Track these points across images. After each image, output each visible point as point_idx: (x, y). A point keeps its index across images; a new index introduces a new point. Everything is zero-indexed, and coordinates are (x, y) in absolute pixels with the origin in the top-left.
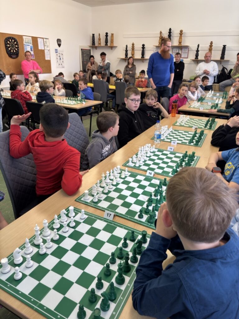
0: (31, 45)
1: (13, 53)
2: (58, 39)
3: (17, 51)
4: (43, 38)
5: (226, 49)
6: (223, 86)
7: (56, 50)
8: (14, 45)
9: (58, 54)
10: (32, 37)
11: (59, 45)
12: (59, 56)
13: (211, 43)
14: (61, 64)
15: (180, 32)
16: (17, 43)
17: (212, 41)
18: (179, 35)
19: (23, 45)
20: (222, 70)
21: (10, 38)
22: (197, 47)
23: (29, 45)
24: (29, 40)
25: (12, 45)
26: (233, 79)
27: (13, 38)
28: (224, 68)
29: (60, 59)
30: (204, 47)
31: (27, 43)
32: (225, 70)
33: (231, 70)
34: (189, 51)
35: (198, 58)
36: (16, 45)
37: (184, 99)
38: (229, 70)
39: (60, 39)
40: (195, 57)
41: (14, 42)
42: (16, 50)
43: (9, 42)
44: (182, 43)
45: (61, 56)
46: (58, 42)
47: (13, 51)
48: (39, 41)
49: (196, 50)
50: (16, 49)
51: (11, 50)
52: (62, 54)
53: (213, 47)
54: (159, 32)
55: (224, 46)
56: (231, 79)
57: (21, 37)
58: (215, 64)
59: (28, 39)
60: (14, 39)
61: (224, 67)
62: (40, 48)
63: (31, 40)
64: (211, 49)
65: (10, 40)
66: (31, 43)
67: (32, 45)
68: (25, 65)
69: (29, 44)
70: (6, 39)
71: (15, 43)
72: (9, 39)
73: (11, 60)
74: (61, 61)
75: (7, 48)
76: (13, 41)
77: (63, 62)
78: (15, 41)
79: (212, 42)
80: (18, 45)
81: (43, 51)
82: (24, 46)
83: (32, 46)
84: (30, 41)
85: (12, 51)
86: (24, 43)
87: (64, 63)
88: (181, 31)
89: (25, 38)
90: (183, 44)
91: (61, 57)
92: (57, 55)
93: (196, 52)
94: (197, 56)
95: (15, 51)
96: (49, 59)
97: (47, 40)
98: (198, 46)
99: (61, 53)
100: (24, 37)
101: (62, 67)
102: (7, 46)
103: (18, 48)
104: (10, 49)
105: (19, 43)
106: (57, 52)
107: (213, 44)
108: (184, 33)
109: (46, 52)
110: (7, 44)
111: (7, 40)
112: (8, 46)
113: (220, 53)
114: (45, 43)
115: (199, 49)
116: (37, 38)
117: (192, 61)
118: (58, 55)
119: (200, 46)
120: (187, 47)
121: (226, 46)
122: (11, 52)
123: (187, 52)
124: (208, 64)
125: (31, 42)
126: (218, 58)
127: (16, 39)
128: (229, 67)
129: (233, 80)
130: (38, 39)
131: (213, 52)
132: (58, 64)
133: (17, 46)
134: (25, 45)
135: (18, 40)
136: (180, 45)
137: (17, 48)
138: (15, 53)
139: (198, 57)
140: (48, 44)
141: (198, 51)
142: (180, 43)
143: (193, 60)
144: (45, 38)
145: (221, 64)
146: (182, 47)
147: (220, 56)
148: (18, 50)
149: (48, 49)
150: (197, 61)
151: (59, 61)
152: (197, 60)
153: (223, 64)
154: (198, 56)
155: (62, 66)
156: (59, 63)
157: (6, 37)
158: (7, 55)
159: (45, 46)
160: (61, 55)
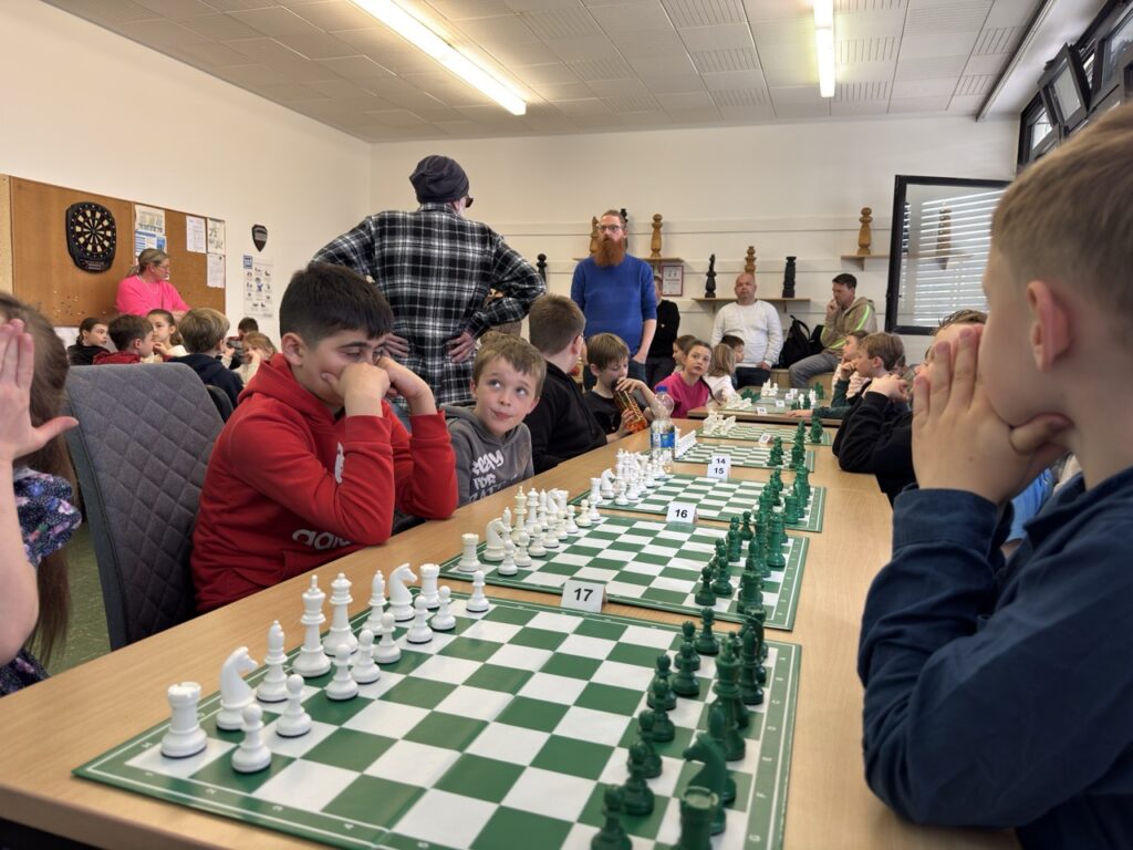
0: (161, 235)
1: (94, 256)
2: (256, 226)
3: (109, 250)
4: (206, 218)
5: (797, 267)
6: (802, 373)
7: (247, 258)
8: (101, 229)
9: (253, 271)
10: (167, 211)
11: (260, 245)
12: (258, 279)
13: (751, 251)
14: (263, 306)
15: (653, 221)
16: (112, 223)
17: (750, 245)
18: (652, 230)
19: (131, 231)
20: (791, 330)
21: (90, 205)
22: (709, 262)
23: (154, 236)
24: (156, 219)
25: (93, 228)
26: (830, 353)
27: (97, 207)
28: (796, 325)
29: (260, 288)
30: (730, 263)
31: (146, 227)
32: (802, 328)
33: (819, 328)
34: (685, 276)
35: (714, 295)
36: (106, 229)
37: (700, 389)
38: (812, 328)
39: (263, 227)
40: (706, 292)
41: (102, 219)
42: (103, 247)
43: (81, 219)
44: (661, 253)
45: (261, 278)
46: (256, 234)
47: (95, 249)
48: (191, 223)
49: (708, 270)
50: (106, 243)
51: (86, 244)
52: (267, 274)
53: (756, 263)
54: (590, 221)
55: (791, 260)
56: (824, 353)
57: (128, 207)
58: (771, 309)
59: (149, 214)
60: (102, 210)
61: (798, 318)
62: (190, 247)
63: (163, 219)
64: (751, 268)
65: (89, 213)
66: (160, 229)
67: (166, 234)
68: (131, 291)
69: (152, 232)
70: (72, 206)
71: (106, 223)
72: (84, 208)
73: (83, 277)
74: (264, 294)
75: (71, 236)
76: (98, 215)
77: (268, 298)
78: (106, 215)
79: (751, 248)
80: (114, 231)
81: (201, 259)
82: (137, 235)
83: (165, 238)
84: (159, 222)
85: (90, 248)
86: (137, 227)
87: (271, 302)
88: (657, 219)
89: (144, 213)
90: (664, 255)
91: (263, 282)
92: (249, 274)
93: (707, 278)
94: (710, 288)
95: (99, 249)
96: (219, 285)
97: (218, 224)
98: (712, 259)
99: (263, 269)
100: (138, 208)
101: (265, 315)
102: (74, 231)
103: (112, 239)
104: (82, 240)
105: (117, 227)
106: (250, 266)
107: (755, 255)
108: (667, 223)
109: (211, 261)
110: (73, 224)
111: (78, 211)
112: (78, 229)
113: (781, 278)
114: (209, 232)
115: (715, 269)
116: (183, 215)
117: (697, 305)
118: (254, 277)
119: (717, 260)
120: (676, 263)
121: (794, 258)
122: (86, 251)
123: (679, 277)
124: (750, 307)
125: (164, 228)
126: (778, 295)
127: (108, 212)
128: (814, 320)
129: (832, 356)
130: (188, 219)
131: (757, 276)
132: (251, 304)
133: (109, 234)
134: (140, 233)
135: (114, 215)
136: (658, 258)
137: (108, 239)
138: (98, 255)
139: (715, 292)
140: (220, 237)
141: (711, 274)
142: (656, 250)
143: (699, 301)
144: (212, 219)
145: (785, 311)
146: (663, 264)
147: (782, 288)
148: (112, 245)
149: (219, 251)
150: (711, 303)
151: (253, 294)
152: (711, 301)
153: (791, 310)
154: (714, 288)
155: (262, 313)
156: (256, 302)
157: (74, 202)
158: (69, 261)
159: (211, 242)
160: (263, 277)
